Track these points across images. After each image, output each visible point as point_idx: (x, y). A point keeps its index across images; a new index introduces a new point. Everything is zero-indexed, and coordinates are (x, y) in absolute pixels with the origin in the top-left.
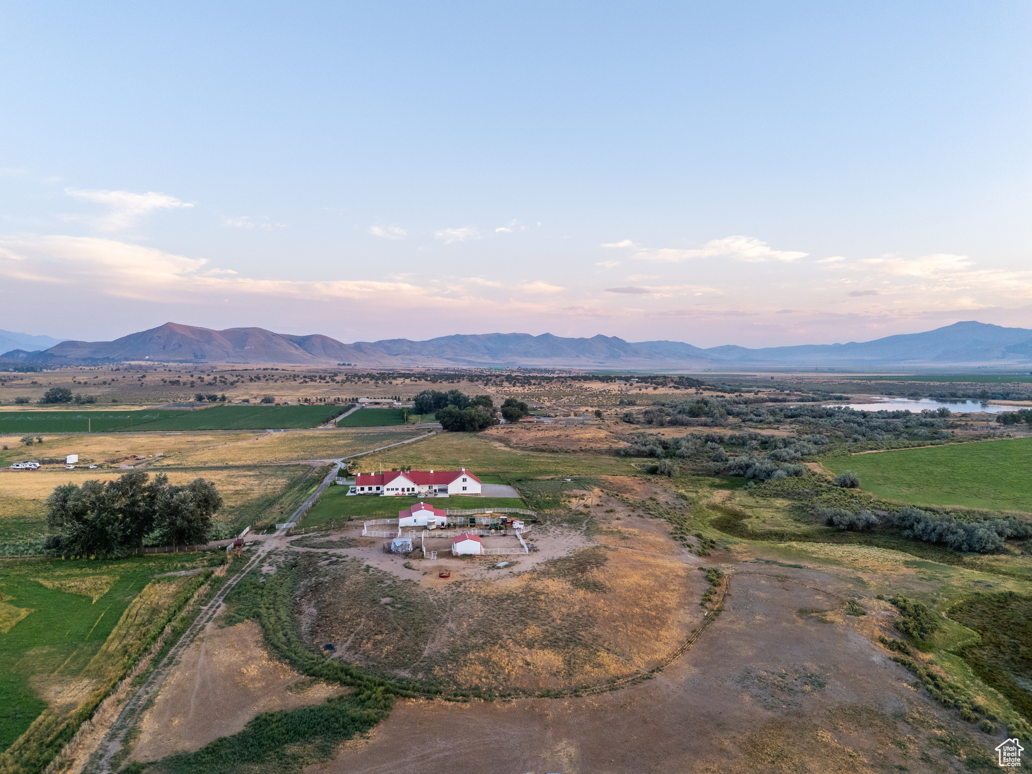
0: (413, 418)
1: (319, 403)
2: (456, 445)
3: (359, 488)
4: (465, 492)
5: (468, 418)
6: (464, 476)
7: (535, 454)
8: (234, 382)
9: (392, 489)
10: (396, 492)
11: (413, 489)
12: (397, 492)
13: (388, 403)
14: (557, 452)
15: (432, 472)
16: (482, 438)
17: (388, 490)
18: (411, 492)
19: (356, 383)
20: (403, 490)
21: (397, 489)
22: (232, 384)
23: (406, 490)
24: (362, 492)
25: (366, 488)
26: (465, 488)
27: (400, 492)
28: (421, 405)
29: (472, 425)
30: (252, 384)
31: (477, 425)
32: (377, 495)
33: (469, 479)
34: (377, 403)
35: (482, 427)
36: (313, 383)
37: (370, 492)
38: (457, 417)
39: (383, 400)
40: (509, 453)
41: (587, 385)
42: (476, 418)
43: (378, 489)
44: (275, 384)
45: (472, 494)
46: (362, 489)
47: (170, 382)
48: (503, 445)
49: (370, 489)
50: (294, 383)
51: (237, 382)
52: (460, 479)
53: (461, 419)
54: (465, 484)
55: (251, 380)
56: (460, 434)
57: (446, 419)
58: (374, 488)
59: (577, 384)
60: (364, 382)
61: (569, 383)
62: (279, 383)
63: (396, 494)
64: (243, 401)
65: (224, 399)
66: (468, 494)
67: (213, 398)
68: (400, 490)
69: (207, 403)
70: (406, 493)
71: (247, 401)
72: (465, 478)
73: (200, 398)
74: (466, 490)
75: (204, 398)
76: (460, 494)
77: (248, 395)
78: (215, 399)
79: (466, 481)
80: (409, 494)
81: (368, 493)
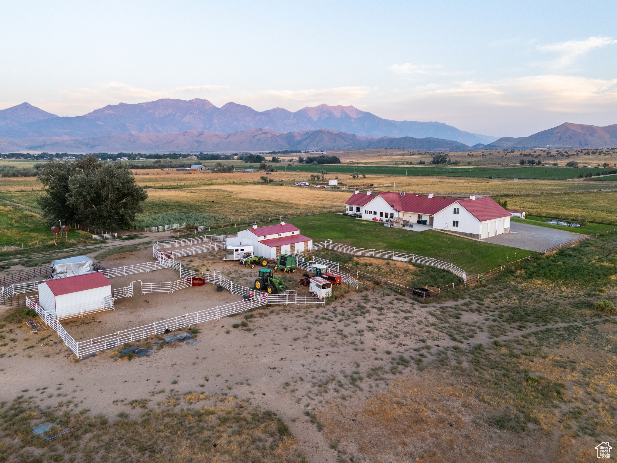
1: (614, 167)
3: (348, 207)
4: (455, 229)
6: (456, 205)
11: (392, 215)
12: (375, 216)
15: (430, 196)
17: (366, 212)
18: (389, 218)
20: (381, 214)
21: (375, 213)
23: (384, 215)
24: (350, 213)
25: (355, 208)
26: (455, 224)
27: (378, 217)
32: (357, 216)
33: (462, 210)
45: (466, 234)
46: (351, 209)
52: (450, 209)
54: (456, 217)
63: (373, 219)
64: (553, 165)
65: (539, 163)
66: (460, 233)
67: (532, 162)
68: (378, 214)
69: (526, 165)
70: (384, 219)
71: (556, 165)
72: (457, 208)
73: (522, 162)
74: (457, 226)
75: (526, 163)
76: (449, 231)
77: (562, 163)
78: (533, 164)
79: (458, 213)
80: (386, 221)
81: (354, 214)
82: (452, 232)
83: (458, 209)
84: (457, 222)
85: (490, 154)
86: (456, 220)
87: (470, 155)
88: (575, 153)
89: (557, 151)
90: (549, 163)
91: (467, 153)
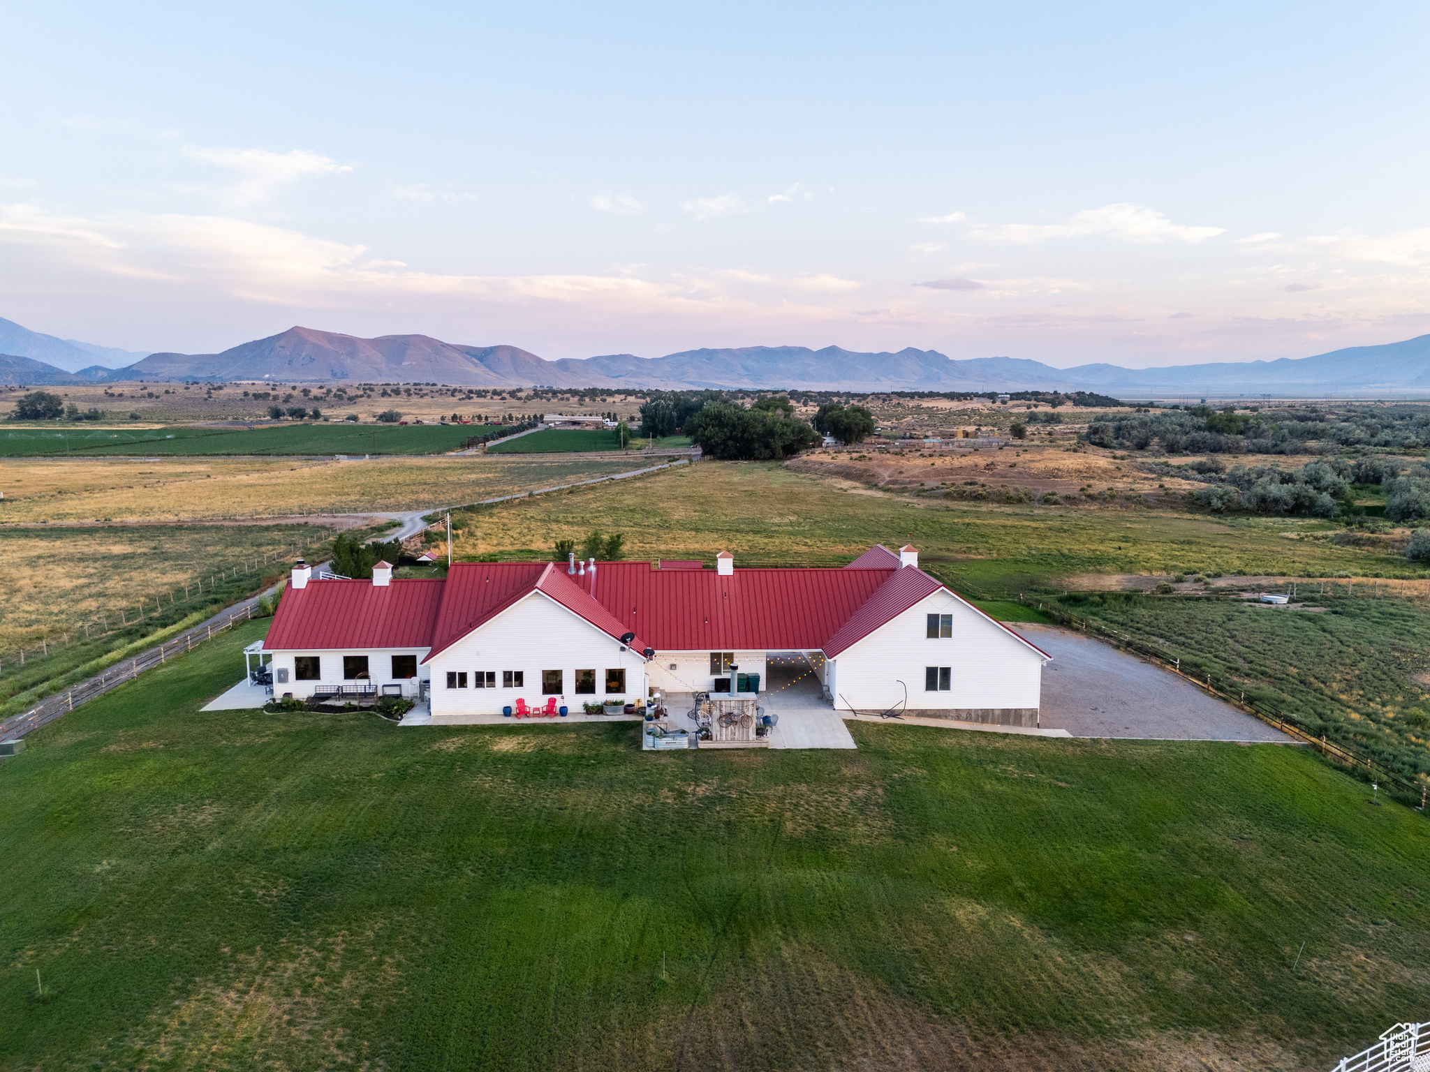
0: (639, 442)
1: (476, 422)
2: (742, 484)
3: (284, 660)
4: (938, 700)
5: (760, 429)
6: (936, 604)
7: (964, 505)
8: (357, 396)
9: (486, 679)
10: (509, 696)
11: (616, 680)
13: (596, 423)
14: (1020, 501)
15: (726, 568)
16: (797, 470)
17: (456, 680)
18: (600, 695)
19: (549, 400)
20: (552, 683)
21: (515, 678)
22: (351, 399)
23: (569, 683)
24: (303, 690)
25: (332, 663)
26: (937, 678)
27: (534, 697)
28: (653, 419)
29: (767, 446)
30: (385, 399)
31: (778, 444)
32: (393, 706)
33: (965, 617)
34: (575, 423)
35: (790, 450)
36: (482, 400)
37: (357, 685)
38: (734, 426)
39: (588, 418)
40: (887, 503)
41: (926, 404)
42: (778, 428)
43: (404, 667)
44: (420, 400)
45: (985, 715)
46: (308, 669)
47: (254, 395)
48: (858, 484)
49: (356, 668)
50: (455, 400)
51: (361, 396)
52: (911, 620)
53: (743, 432)
54: (939, 653)
55: (384, 394)
56: (743, 464)
57: (710, 431)
58: (379, 663)
59: (912, 403)
60: (562, 399)
61: (895, 401)
62: (427, 399)
63: (507, 711)
64: (348, 419)
65: (317, 415)
66: (958, 714)
67: (299, 413)
68: (533, 682)
69: (287, 421)
70: (572, 700)
71: (355, 418)
72: (941, 612)
73: (276, 414)
74: (946, 686)
75: (284, 414)
76: (911, 712)
77: (366, 413)
78: (302, 416)
79: (948, 633)
80: (589, 710)
81: (340, 694)
82: (922, 713)
83: (948, 619)
84: (946, 672)
85: (167, 392)
86: (940, 664)
87: (112, 395)
88: (361, 392)
89: (321, 387)
90: (337, 415)
91: (100, 391)
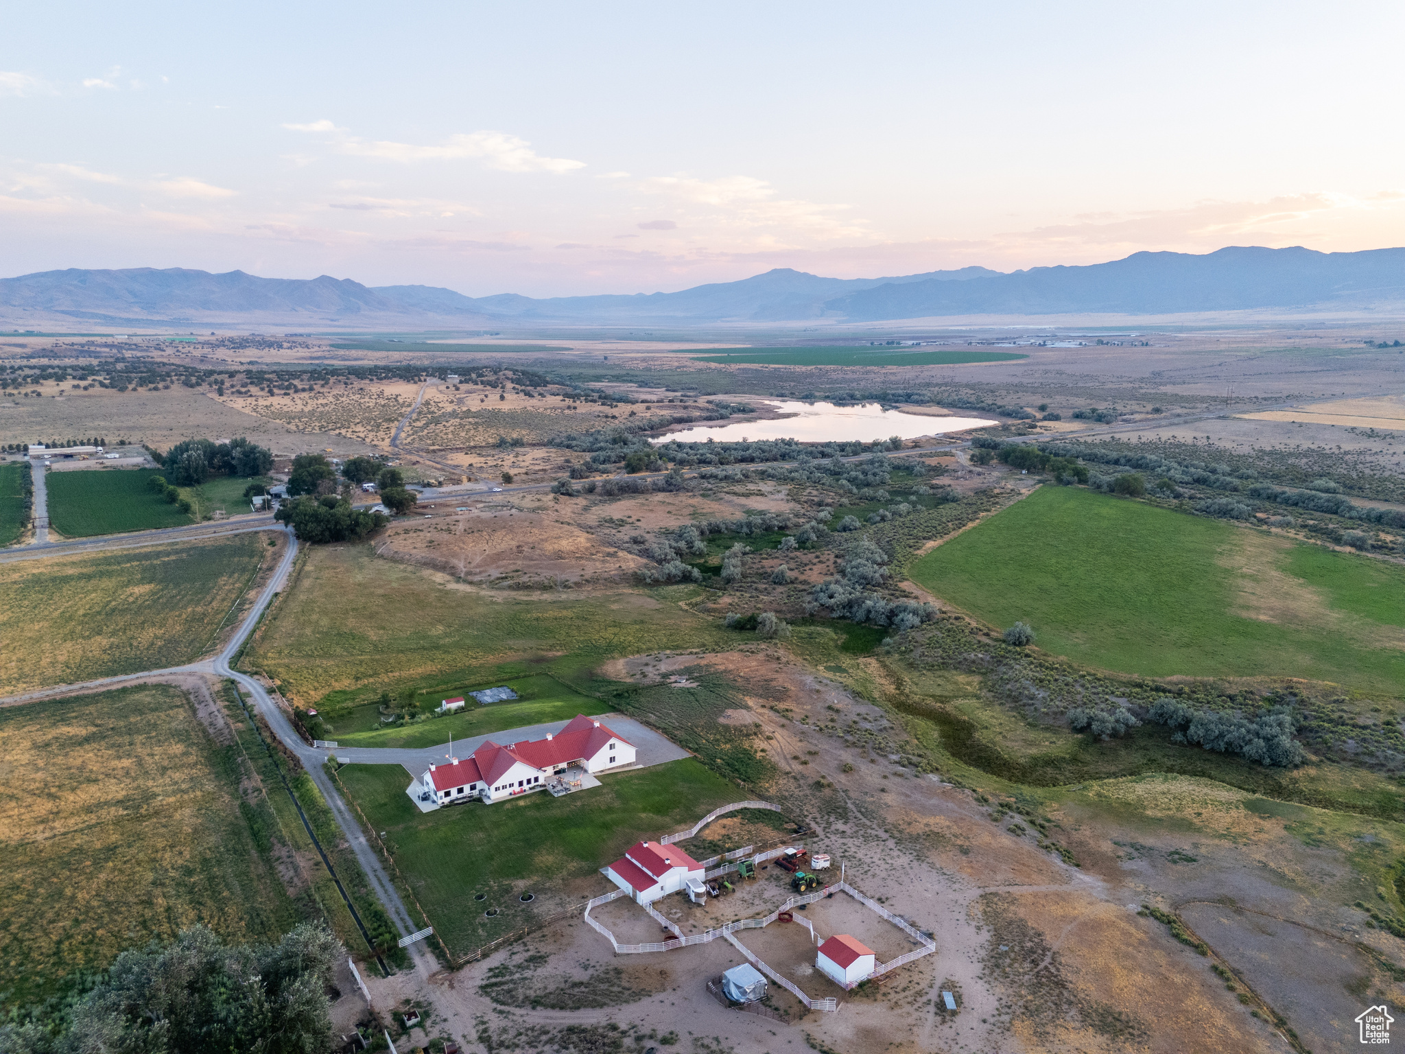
3: (441, 793)
4: (614, 765)
7: (523, 595)
9: (504, 787)
10: (509, 790)
11: (536, 779)
12: (512, 788)
13: (91, 454)
15: (550, 737)
17: (497, 789)
18: (533, 784)
20: (521, 784)
21: (512, 785)
23: (525, 783)
24: (447, 800)
25: (454, 791)
26: (612, 760)
27: (516, 788)
32: (478, 800)
33: (618, 744)
34: (68, 457)
37: (461, 795)
39: (80, 449)
40: (475, 597)
43: (473, 788)
45: (623, 766)
46: (447, 794)
48: (449, 577)
52: (606, 747)
54: (612, 753)
58: (467, 788)
63: (508, 794)
66: (617, 767)
68: (516, 784)
70: (526, 787)
72: (613, 743)
74: (614, 761)
76: (607, 770)
79: (615, 748)
80: (531, 789)
81: (457, 799)
82: (610, 769)
83: (614, 745)
84: (614, 758)
86: (613, 756)
